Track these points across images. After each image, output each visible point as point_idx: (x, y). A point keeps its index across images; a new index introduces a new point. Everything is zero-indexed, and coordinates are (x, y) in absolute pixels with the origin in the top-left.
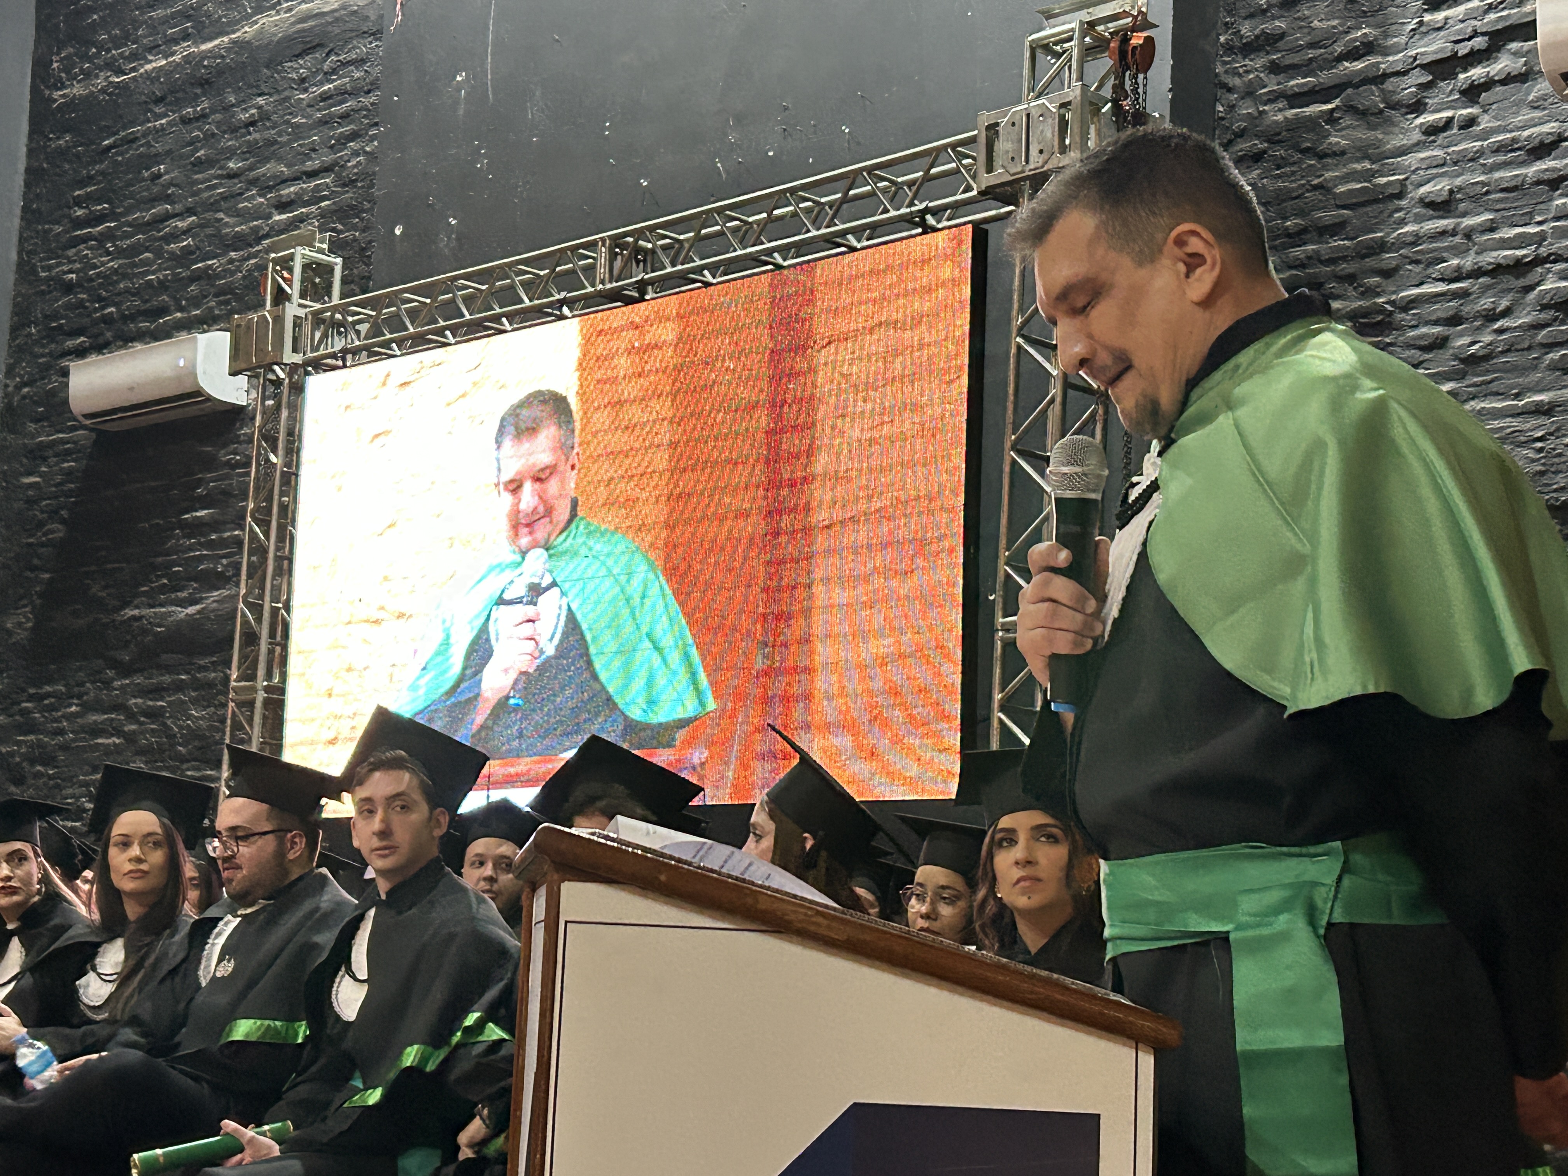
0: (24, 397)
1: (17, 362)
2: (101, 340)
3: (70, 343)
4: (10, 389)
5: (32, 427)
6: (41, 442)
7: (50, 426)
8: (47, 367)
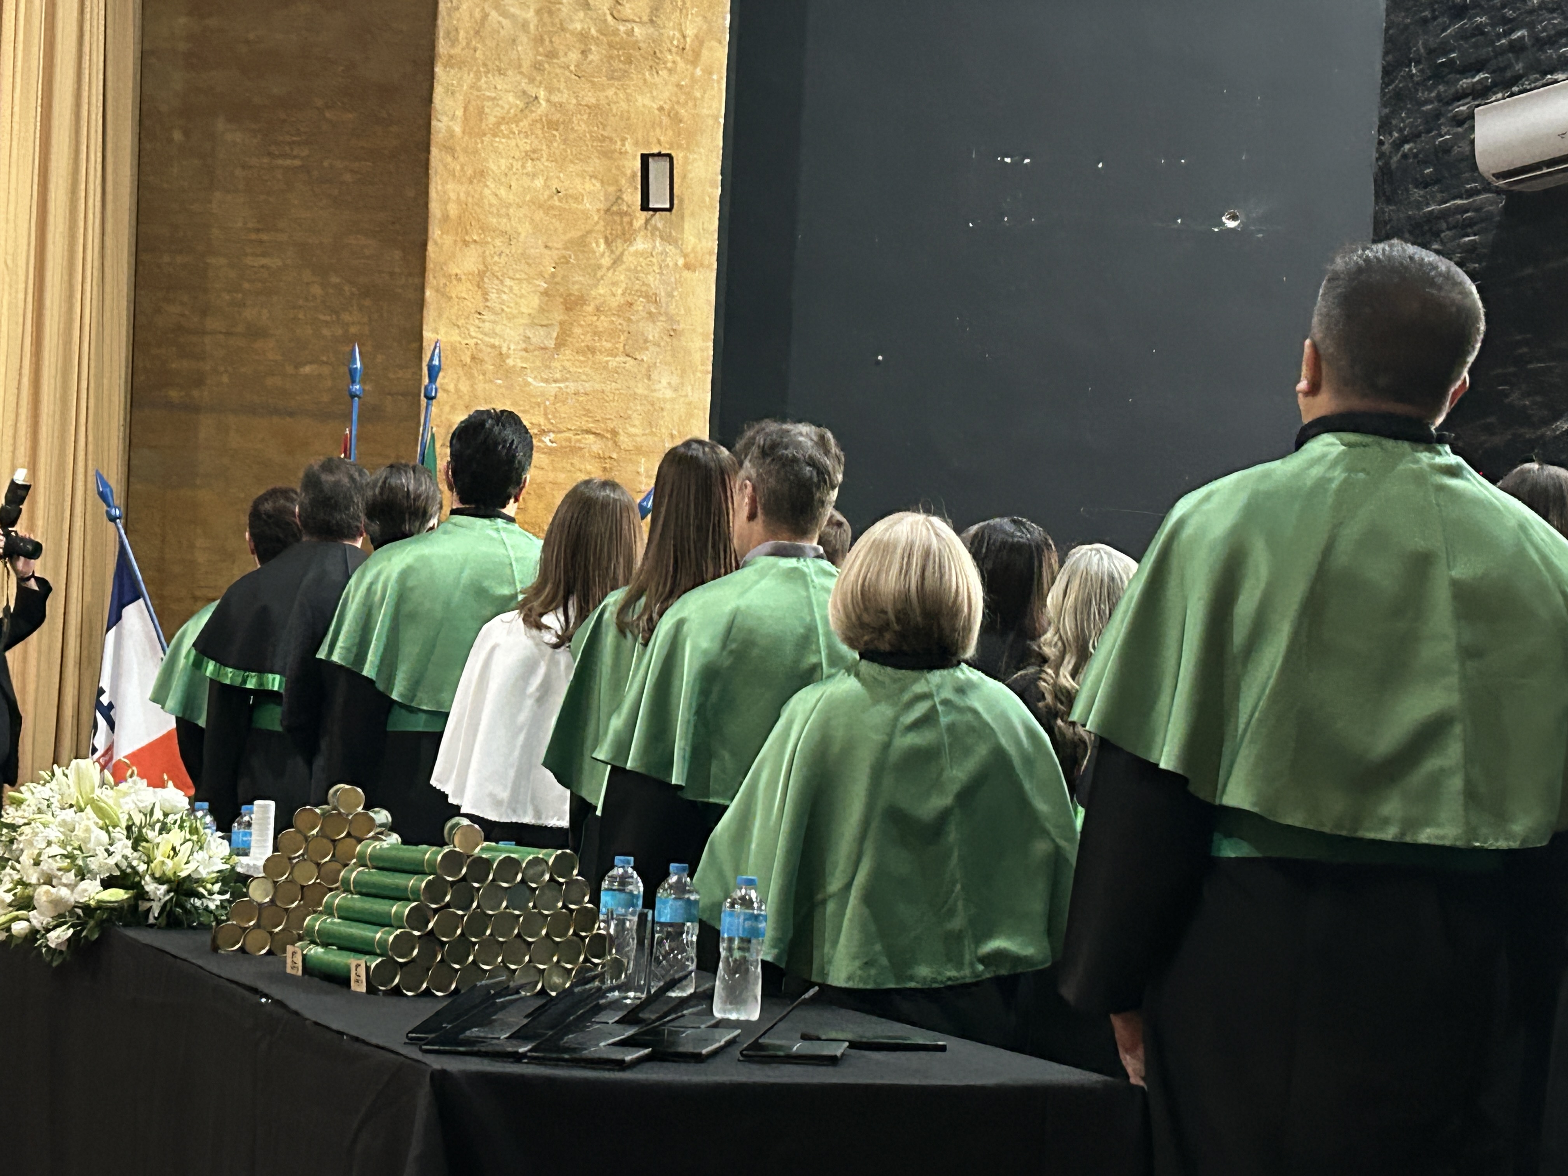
0: (1405, 156)
1: (1394, 113)
2: (1509, 74)
3: (1465, 82)
4: (1386, 147)
5: (1417, 194)
6: (1432, 212)
7: (1442, 192)
8: (1437, 115)
